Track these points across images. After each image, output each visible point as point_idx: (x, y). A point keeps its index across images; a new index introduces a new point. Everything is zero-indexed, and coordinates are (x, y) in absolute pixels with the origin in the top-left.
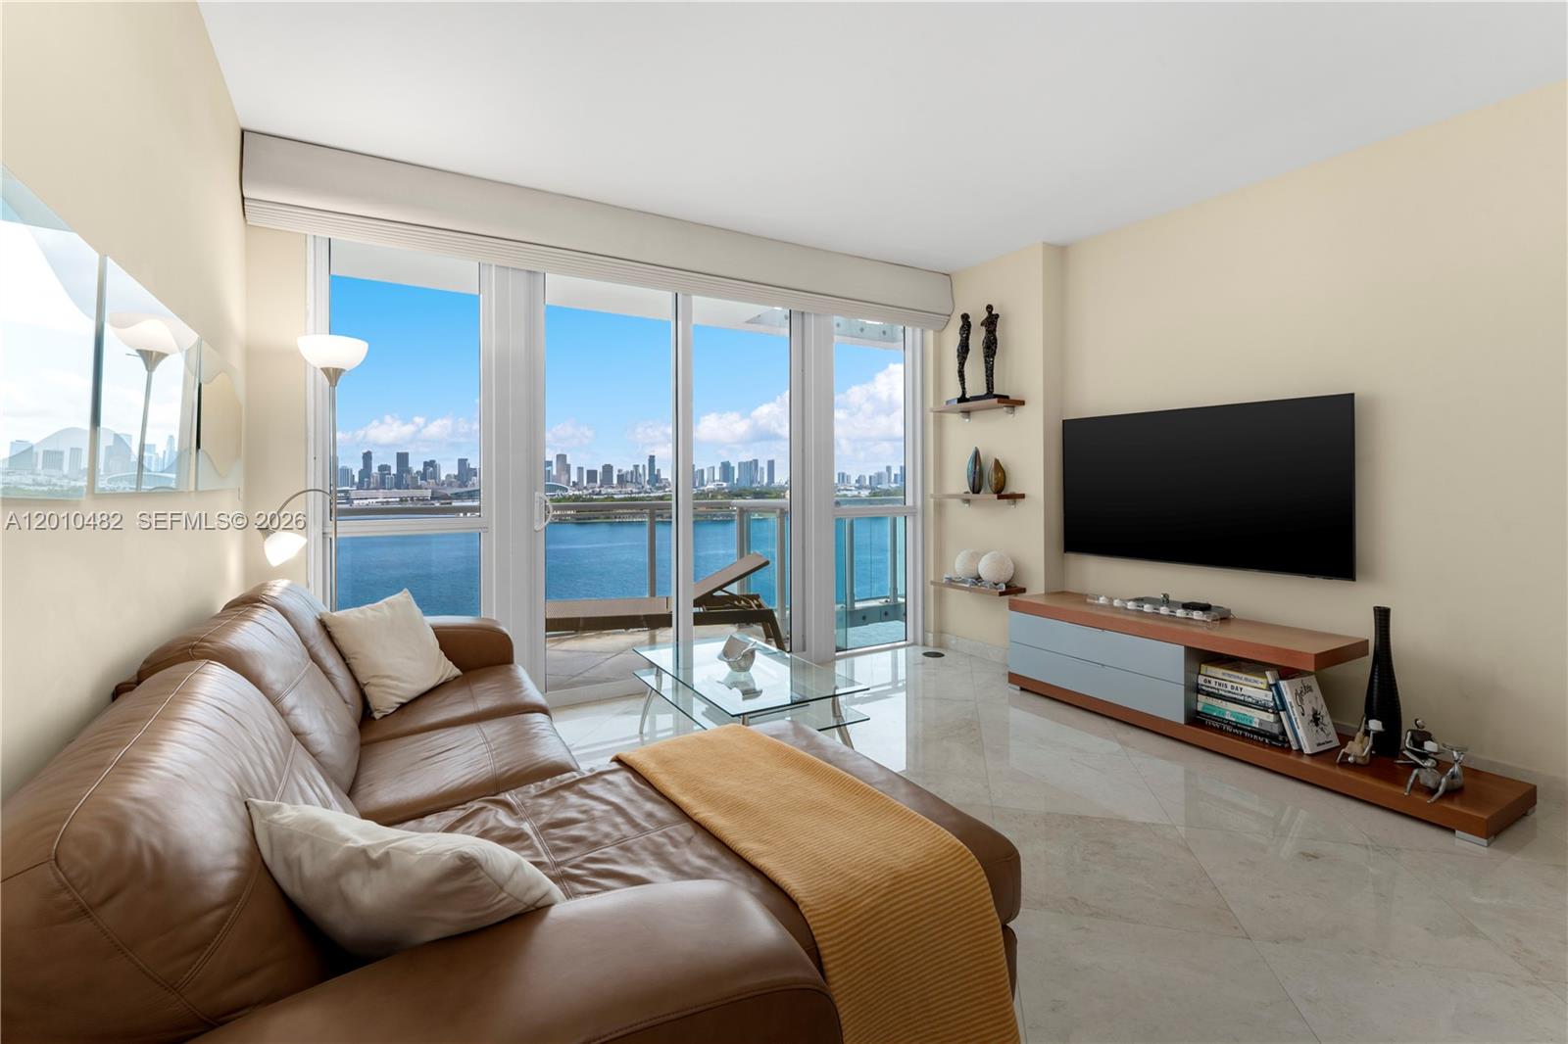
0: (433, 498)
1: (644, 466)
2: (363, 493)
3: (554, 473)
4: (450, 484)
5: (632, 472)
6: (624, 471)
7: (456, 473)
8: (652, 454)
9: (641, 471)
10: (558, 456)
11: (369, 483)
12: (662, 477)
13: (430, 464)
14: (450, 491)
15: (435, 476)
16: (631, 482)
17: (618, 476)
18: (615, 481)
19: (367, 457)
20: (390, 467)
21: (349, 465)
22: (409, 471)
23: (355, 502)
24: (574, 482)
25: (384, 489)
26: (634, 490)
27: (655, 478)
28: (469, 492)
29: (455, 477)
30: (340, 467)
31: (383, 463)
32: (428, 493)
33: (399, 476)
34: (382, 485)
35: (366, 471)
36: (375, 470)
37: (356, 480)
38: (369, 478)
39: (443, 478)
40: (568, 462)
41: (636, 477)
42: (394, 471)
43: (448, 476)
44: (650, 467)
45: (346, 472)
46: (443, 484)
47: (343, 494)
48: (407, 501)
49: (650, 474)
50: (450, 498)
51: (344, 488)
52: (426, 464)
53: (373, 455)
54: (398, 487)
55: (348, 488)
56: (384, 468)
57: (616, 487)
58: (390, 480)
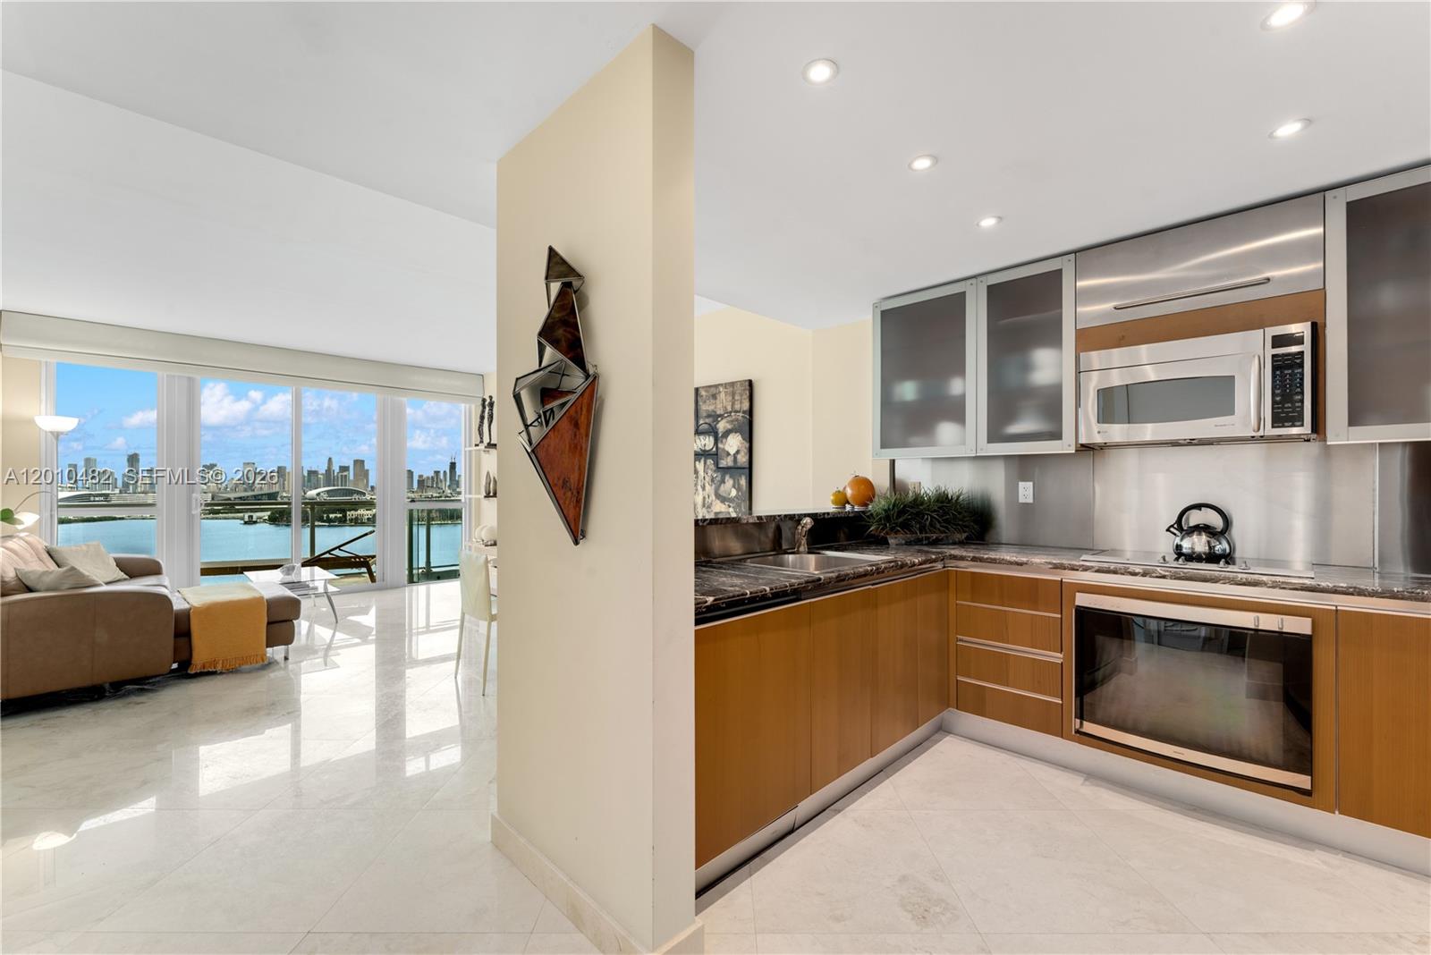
1: (444, 472)
3: (352, 477)
4: (235, 489)
5: (433, 478)
6: (425, 476)
8: (453, 462)
9: (441, 477)
10: (356, 462)
13: (210, 467)
16: (432, 487)
17: (418, 481)
19: (133, 460)
21: (111, 469)
24: (372, 487)
26: (435, 495)
40: (366, 468)
41: (437, 483)
44: (450, 473)
49: (450, 480)
51: (103, 492)
52: (207, 467)
53: (140, 457)
55: (107, 492)
57: (417, 492)
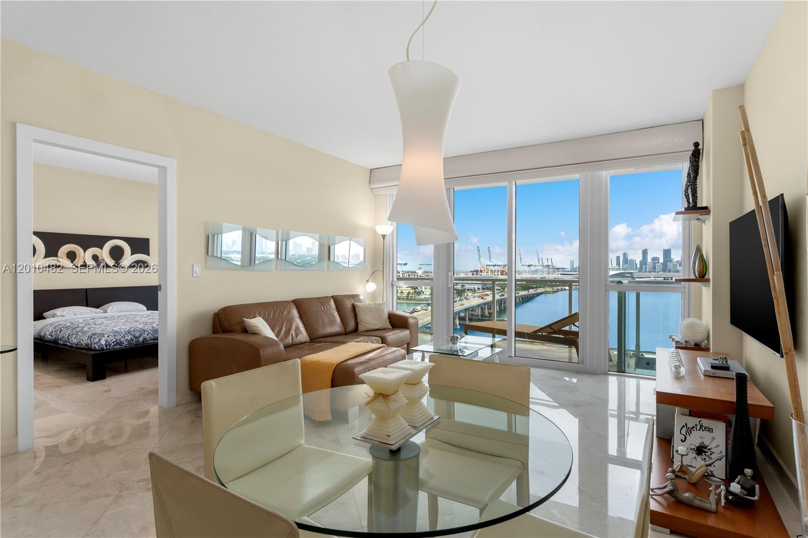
2: (641, 274)
11: (646, 268)
19: (645, 252)
20: (659, 258)
22: (671, 261)
25: (655, 272)
30: (629, 259)
31: (655, 256)
33: (665, 264)
34: (654, 269)
35: (644, 262)
36: (649, 260)
37: (638, 266)
38: (646, 265)
42: (661, 261)
45: (633, 261)
47: (629, 275)
48: (668, 279)
54: (664, 270)
56: (655, 259)
58: (659, 267)
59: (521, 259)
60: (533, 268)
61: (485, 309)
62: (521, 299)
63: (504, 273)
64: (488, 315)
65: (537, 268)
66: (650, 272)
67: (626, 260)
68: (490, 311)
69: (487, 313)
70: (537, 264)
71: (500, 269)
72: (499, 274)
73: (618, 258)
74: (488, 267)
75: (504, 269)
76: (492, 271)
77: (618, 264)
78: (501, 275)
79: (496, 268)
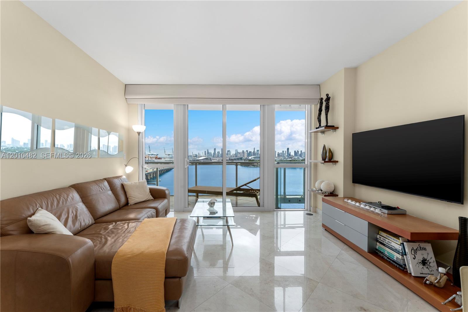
0: (229, 160)
1: (285, 151)
4: (233, 156)
5: (282, 153)
7: (235, 153)
8: (288, 148)
9: (284, 152)
11: (215, 156)
12: (291, 154)
13: (229, 151)
14: (233, 158)
15: (230, 154)
18: (277, 156)
19: (215, 149)
21: (211, 152)
23: (212, 161)
27: (289, 154)
28: (237, 158)
29: (234, 154)
32: (228, 159)
34: (218, 156)
35: (215, 153)
36: (216, 153)
37: (213, 155)
39: (232, 155)
42: (221, 153)
43: (233, 154)
44: (287, 151)
45: (211, 153)
46: (232, 156)
49: (287, 153)
50: (233, 160)
52: (228, 151)
56: (218, 152)
58: (220, 155)
59: (165, 152)
60: (170, 156)
61: (148, 176)
62: (165, 171)
63: (157, 158)
64: (150, 179)
65: (172, 156)
66: (217, 157)
67: (208, 153)
68: (151, 177)
69: (149, 178)
70: (172, 154)
71: (155, 156)
72: (155, 159)
73: (205, 152)
74: (149, 155)
75: (157, 156)
76: (151, 157)
77: (205, 154)
78: (156, 159)
79: (153, 156)
